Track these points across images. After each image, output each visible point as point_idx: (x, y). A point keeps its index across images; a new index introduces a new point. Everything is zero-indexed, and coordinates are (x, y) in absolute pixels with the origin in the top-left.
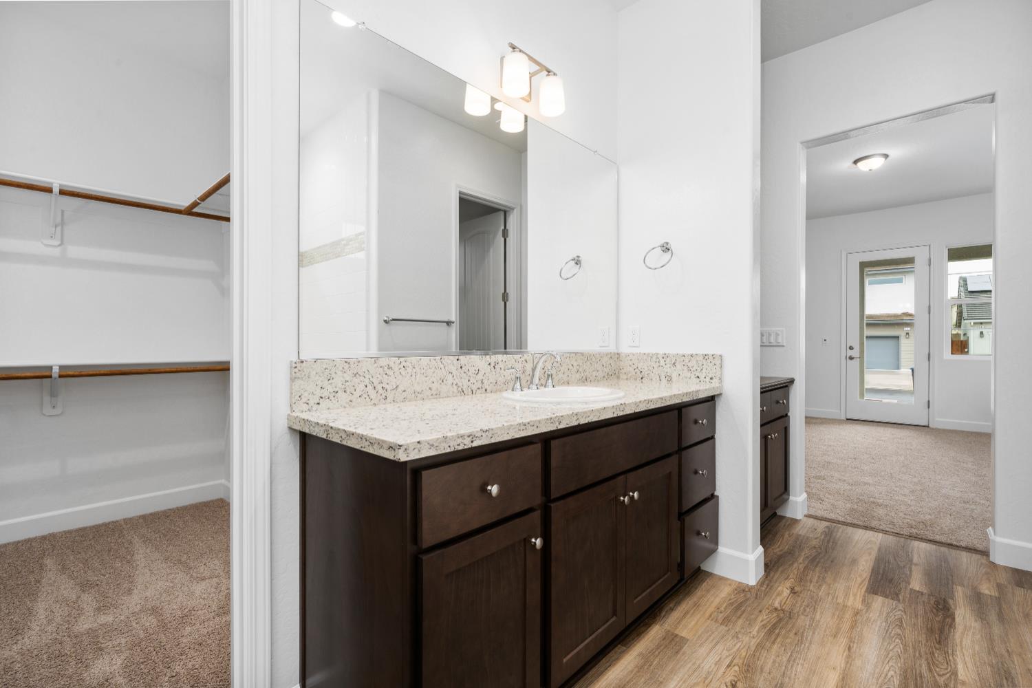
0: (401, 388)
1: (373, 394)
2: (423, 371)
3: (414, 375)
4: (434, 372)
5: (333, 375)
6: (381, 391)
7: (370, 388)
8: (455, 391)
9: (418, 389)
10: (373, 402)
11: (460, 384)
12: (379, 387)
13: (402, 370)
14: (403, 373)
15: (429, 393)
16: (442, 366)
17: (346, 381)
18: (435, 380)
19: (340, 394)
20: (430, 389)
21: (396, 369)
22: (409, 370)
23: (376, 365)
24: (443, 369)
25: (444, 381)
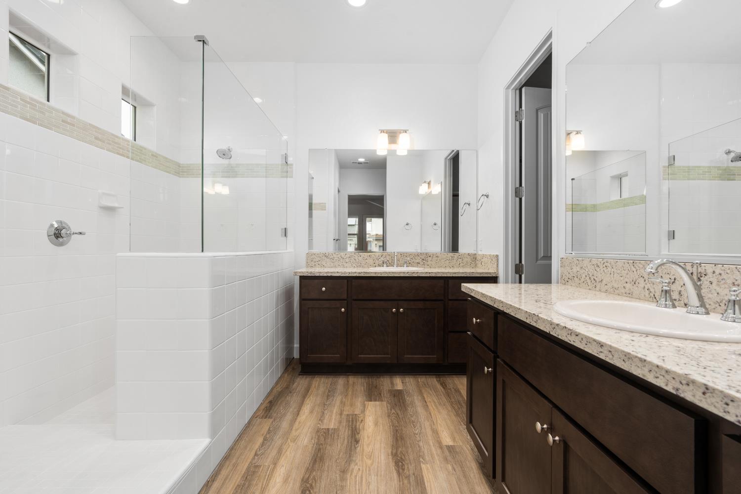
0: (604, 282)
1: (589, 281)
2: (618, 271)
3: (612, 273)
4: (627, 274)
5: (573, 267)
6: (593, 281)
7: (588, 278)
8: (647, 295)
9: (616, 286)
10: (589, 288)
11: (652, 290)
12: (592, 279)
13: (605, 268)
14: (605, 271)
15: (623, 291)
16: (634, 270)
17: (578, 271)
18: (628, 281)
19: (575, 278)
20: (624, 287)
21: (601, 267)
22: (609, 269)
23: (590, 263)
24: (635, 272)
25: (636, 283)
